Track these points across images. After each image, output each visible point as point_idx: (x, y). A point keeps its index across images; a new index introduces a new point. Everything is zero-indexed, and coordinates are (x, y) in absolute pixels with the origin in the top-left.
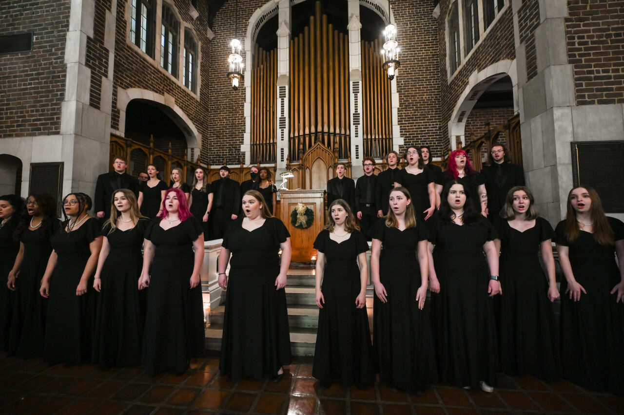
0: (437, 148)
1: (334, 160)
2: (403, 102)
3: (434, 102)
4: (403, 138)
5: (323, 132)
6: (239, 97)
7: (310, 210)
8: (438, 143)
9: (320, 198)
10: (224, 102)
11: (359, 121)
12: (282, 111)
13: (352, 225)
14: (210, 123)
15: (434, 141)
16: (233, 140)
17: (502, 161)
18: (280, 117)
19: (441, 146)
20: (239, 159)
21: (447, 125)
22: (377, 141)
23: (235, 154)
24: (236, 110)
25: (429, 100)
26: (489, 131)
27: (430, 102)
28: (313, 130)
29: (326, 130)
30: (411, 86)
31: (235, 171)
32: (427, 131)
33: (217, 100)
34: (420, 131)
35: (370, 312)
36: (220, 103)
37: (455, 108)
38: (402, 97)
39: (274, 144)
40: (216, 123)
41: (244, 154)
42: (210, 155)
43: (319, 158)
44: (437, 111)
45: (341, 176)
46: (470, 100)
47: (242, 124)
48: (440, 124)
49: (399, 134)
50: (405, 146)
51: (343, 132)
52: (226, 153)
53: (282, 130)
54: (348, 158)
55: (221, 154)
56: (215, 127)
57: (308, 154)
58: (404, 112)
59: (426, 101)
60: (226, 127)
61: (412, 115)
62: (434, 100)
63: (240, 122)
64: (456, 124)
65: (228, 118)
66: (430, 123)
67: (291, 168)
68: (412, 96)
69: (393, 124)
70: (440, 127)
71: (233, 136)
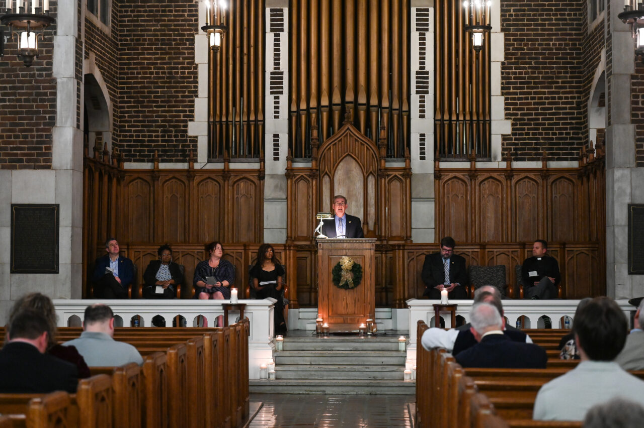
0: (573, 144)
1: (379, 161)
2: (511, 51)
3: (568, 54)
4: (509, 122)
5: (356, 103)
6: (182, 21)
7: (357, 265)
8: (574, 134)
9: (370, 249)
10: (150, 30)
11: (427, 87)
12: (275, 59)
14: (121, 74)
15: (566, 129)
16: (172, 111)
18: (272, 70)
19: (580, 139)
20: (183, 151)
22: (461, 126)
23: (176, 141)
24: (178, 49)
25: (561, 49)
27: (563, 54)
28: (337, 99)
29: (362, 98)
30: (528, 20)
31: (177, 175)
32: (556, 108)
33: (135, 26)
34: (542, 109)
36: (141, 31)
38: (510, 40)
39: (259, 123)
40: (133, 73)
41: (194, 140)
42: (121, 141)
43: (348, 155)
44: (575, 72)
47: (190, 77)
48: (579, 98)
49: (502, 113)
50: (513, 137)
51: (396, 106)
52: (157, 136)
53: (275, 98)
54: (405, 159)
55: (146, 139)
56: (133, 81)
57: (328, 147)
58: (514, 71)
59: (554, 51)
60: (157, 83)
61: (529, 78)
62: (570, 49)
63: (186, 75)
64: (596, 109)
65: (161, 64)
66: (561, 95)
67: (295, 176)
68: (529, 40)
69: (492, 93)
70: (578, 104)
71: (170, 102)
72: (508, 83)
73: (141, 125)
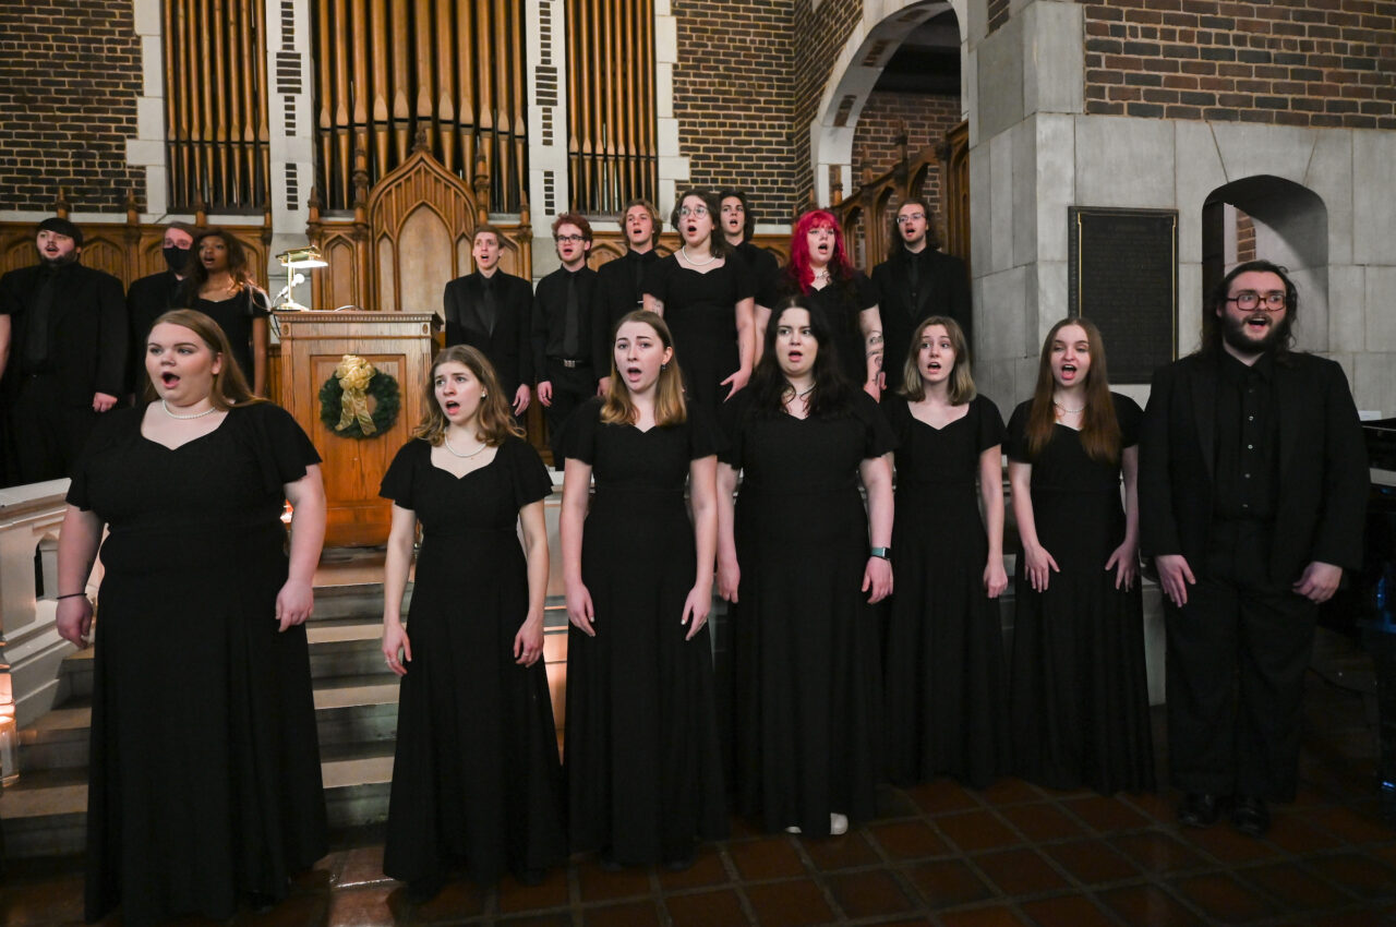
0: (782, 198)
1: (476, 215)
2: (688, 48)
3: (773, 57)
5: (435, 118)
7: (386, 376)
8: (783, 182)
9: (420, 338)
11: (554, 95)
12: (284, 30)
13: (498, 425)
15: (772, 175)
16: (93, 119)
17: (921, 247)
18: (279, 49)
19: (792, 190)
20: (119, 192)
21: (808, 132)
22: (611, 163)
23: (103, 173)
25: (762, 50)
26: (905, 159)
27: (766, 57)
28: (401, 108)
29: (446, 111)
31: (107, 235)
32: (757, 142)
34: (735, 142)
35: (555, 674)
37: (827, 83)
38: (685, 29)
39: (261, 147)
40: (12, 46)
41: (140, 173)
43: (423, 204)
44: (783, 87)
45: (489, 268)
46: (866, 64)
47: (127, 60)
48: (790, 127)
49: (675, 146)
51: (503, 124)
52: (64, 164)
53: (287, 99)
54: (520, 212)
55: (43, 169)
56: (11, 60)
57: (388, 189)
58: (692, 79)
59: (753, 52)
60: (61, 66)
61: (716, 92)
62: (776, 51)
63: (119, 54)
64: (830, 129)
65: (67, 31)
66: (764, 122)
67: (326, 236)
68: (714, 32)
69: (660, 113)
70: (789, 136)
71: (90, 102)
72: (683, 99)
73: (32, 143)
